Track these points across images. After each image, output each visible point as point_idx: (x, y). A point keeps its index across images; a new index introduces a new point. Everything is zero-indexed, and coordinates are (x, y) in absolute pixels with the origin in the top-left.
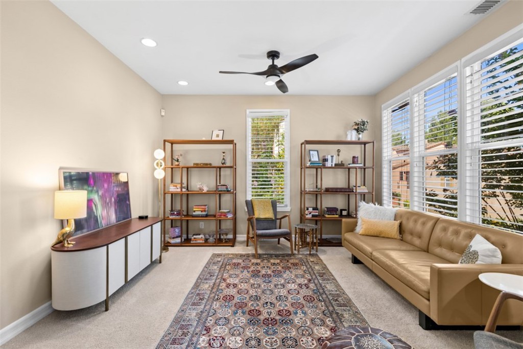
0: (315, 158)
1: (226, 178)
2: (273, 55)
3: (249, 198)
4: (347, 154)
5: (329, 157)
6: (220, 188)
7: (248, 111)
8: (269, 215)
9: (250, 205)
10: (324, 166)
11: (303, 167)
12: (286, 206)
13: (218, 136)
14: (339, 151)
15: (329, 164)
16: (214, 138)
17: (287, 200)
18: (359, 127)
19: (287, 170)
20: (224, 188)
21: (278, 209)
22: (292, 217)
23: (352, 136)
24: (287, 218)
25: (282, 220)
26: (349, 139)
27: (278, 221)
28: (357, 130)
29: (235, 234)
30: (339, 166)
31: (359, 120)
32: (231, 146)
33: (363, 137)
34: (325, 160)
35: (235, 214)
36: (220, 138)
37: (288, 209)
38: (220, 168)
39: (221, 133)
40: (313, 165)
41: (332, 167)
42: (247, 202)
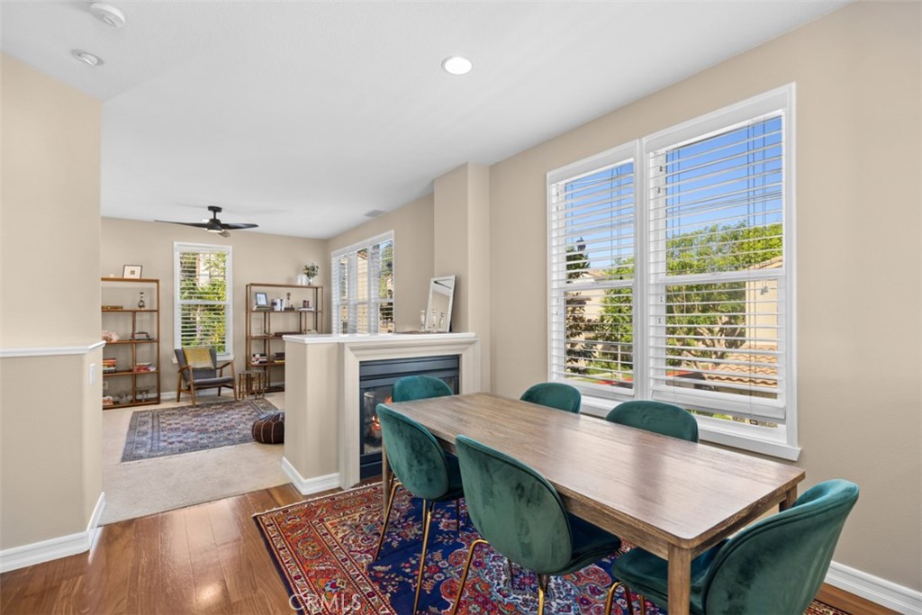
0: (262, 302)
1: (145, 324)
2: (215, 210)
3: (178, 346)
4: (296, 299)
5: (278, 301)
6: (137, 337)
7: (176, 244)
8: (207, 364)
9: (181, 355)
10: (273, 310)
11: (248, 310)
12: (228, 354)
13: (133, 272)
14: (289, 294)
15: (278, 308)
16: (127, 276)
17: (229, 346)
18: (310, 272)
19: (229, 314)
20: (144, 336)
21: (218, 359)
22: (235, 365)
23: (303, 280)
24: (229, 366)
25: (224, 369)
26: (299, 284)
27: (218, 371)
28: (308, 275)
29: (159, 391)
30: (289, 310)
31: (309, 265)
32: (155, 284)
33: (315, 281)
34: (274, 304)
35: (158, 368)
36: (137, 276)
37: (231, 358)
38: (134, 312)
39: (138, 270)
40: (260, 309)
41: (281, 311)
42: (176, 352)
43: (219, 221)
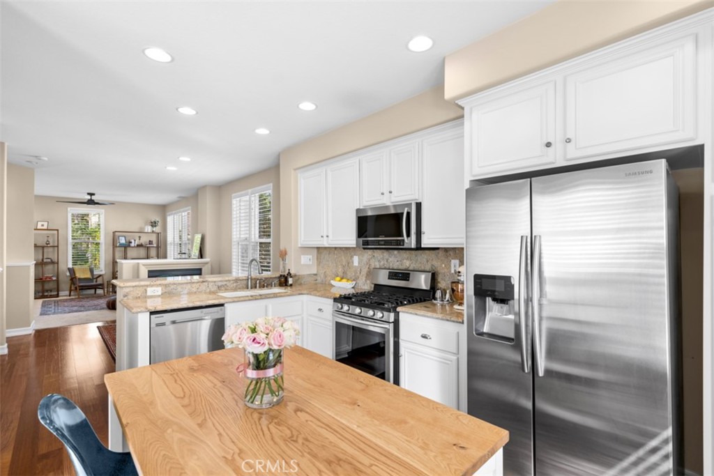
0: (123, 241)
1: (50, 254)
2: (91, 194)
3: (70, 266)
4: (144, 240)
5: (133, 241)
6: (45, 260)
7: (69, 209)
8: (88, 275)
9: (72, 271)
10: (129, 246)
11: (114, 246)
12: (101, 271)
13: (43, 225)
14: (140, 237)
15: (132, 245)
16: (39, 227)
17: (102, 266)
18: (154, 224)
19: (102, 248)
20: (49, 260)
21: (95, 273)
22: (105, 277)
23: (149, 229)
24: (101, 277)
25: (98, 279)
26: (146, 231)
27: (95, 280)
28: (152, 226)
29: (58, 291)
30: (140, 246)
31: (153, 221)
32: (56, 232)
33: (157, 229)
34: (131, 242)
35: (58, 278)
36: (45, 227)
37: (103, 273)
38: (43, 247)
39: (46, 224)
40: (121, 245)
41: (134, 247)
42: (69, 269)
43: (93, 200)
